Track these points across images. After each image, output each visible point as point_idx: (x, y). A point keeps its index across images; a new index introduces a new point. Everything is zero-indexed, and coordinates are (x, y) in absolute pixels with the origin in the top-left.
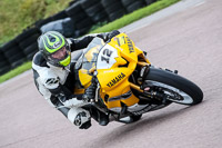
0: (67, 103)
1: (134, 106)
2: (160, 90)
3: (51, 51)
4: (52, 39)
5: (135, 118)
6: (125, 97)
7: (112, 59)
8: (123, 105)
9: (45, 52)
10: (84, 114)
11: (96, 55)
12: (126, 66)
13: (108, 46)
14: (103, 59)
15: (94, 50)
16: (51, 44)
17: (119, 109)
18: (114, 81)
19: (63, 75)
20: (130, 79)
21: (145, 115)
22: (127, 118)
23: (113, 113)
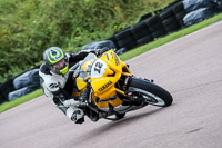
1: (119, 107)
2: (140, 95)
3: (53, 62)
4: (54, 53)
5: (120, 116)
6: (112, 99)
7: (102, 70)
8: (110, 105)
10: (79, 112)
11: (90, 67)
12: (113, 75)
13: (100, 60)
14: (96, 70)
15: (89, 63)
16: (53, 57)
17: (107, 109)
18: (104, 87)
19: (63, 81)
20: (116, 86)
21: (128, 114)
22: (114, 116)
23: (102, 112)
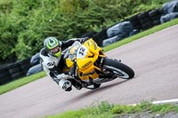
1: (96, 79)
2: (111, 71)
4: (52, 42)
6: (91, 74)
7: (85, 53)
8: (90, 78)
9: (47, 48)
11: (76, 51)
12: (92, 57)
13: (83, 46)
14: (80, 53)
15: (75, 48)
17: (88, 81)
18: (86, 65)
20: (95, 64)
22: (92, 86)
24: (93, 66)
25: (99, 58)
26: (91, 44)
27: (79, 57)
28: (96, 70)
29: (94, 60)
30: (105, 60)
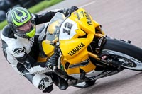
0: (32, 70)
1: (91, 72)
2: (115, 58)
3: (18, 24)
4: (20, 14)
7: (73, 31)
10: (47, 80)
11: (59, 28)
12: (85, 37)
13: (69, 20)
14: (65, 31)
15: (56, 24)
16: (19, 18)
17: (78, 75)
18: (75, 51)
19: (28, 46)
20: (89, 49)
24: (86, 52)
25: (96, 39)
26: (81, 16)
27: (63, 37)
28: (90, 58)
29: (87, 41)
30: (105, 41)
